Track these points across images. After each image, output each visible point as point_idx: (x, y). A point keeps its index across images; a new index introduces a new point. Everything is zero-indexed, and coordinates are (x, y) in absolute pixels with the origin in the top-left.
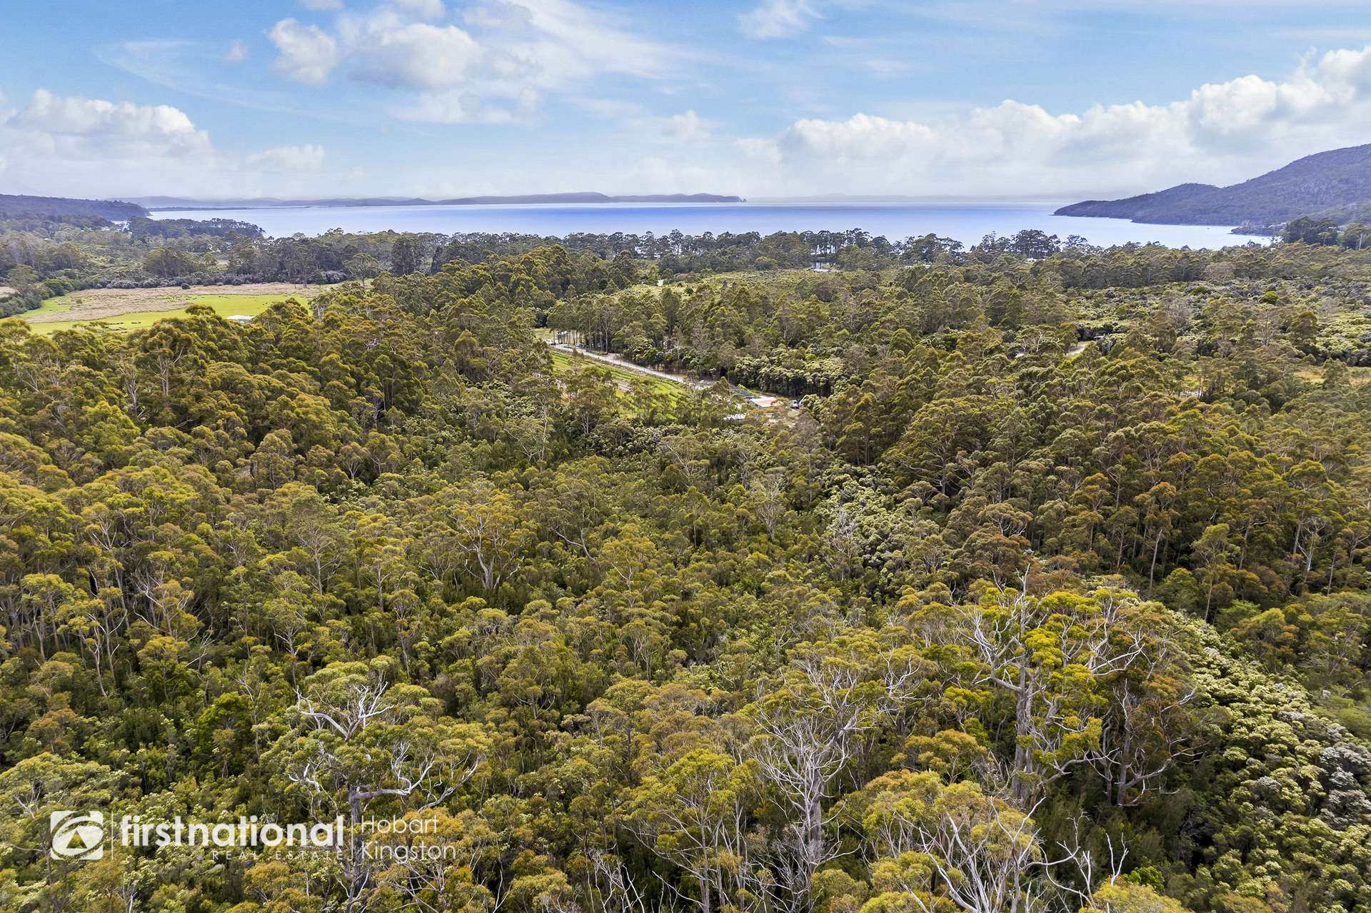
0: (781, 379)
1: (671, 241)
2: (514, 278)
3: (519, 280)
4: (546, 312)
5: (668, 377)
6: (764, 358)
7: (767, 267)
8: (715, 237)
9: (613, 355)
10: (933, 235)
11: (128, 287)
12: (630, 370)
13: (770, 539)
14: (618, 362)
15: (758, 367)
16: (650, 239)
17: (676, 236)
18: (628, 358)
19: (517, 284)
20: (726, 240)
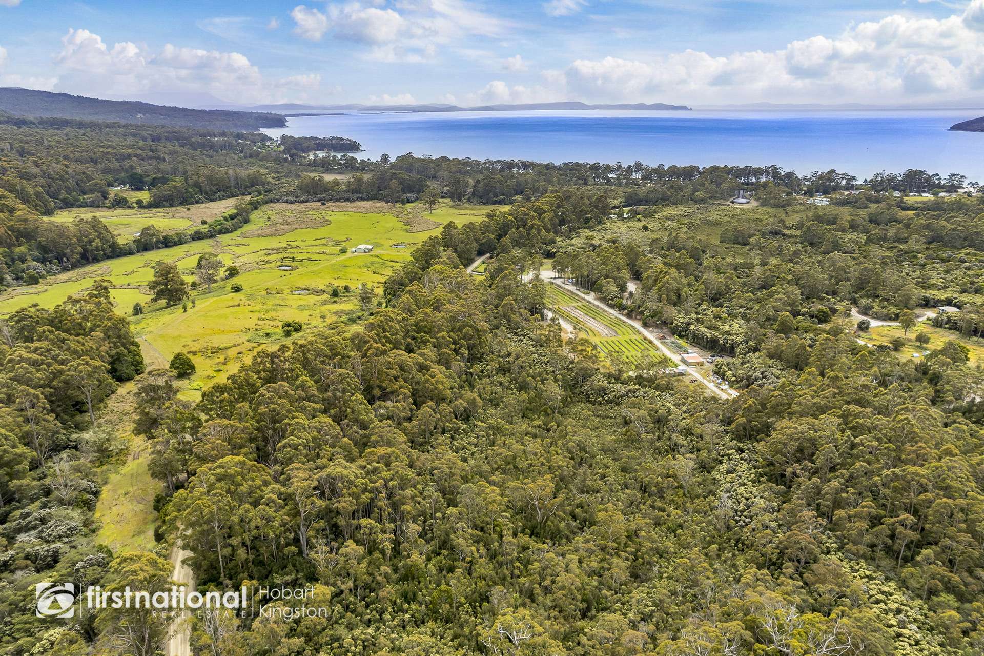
0: (702, 338)
1: (634, 169)
2: (530, 223)
3: (533, 225)
4: (549, 248)
5: (629, 321)
6: (694, 316)
7: (703, 201)
8: (666, 168)
9: (593, 294)
10: (833, 171)
11: (291, 202)
12: (605, 311)
13: (684, 495)
14: (597, 303)
15: (689, 324)
16: (619, 167)
17: (639, 167)
18: (603, 300)
19: (532, 227)
20: (675, 172)
